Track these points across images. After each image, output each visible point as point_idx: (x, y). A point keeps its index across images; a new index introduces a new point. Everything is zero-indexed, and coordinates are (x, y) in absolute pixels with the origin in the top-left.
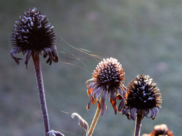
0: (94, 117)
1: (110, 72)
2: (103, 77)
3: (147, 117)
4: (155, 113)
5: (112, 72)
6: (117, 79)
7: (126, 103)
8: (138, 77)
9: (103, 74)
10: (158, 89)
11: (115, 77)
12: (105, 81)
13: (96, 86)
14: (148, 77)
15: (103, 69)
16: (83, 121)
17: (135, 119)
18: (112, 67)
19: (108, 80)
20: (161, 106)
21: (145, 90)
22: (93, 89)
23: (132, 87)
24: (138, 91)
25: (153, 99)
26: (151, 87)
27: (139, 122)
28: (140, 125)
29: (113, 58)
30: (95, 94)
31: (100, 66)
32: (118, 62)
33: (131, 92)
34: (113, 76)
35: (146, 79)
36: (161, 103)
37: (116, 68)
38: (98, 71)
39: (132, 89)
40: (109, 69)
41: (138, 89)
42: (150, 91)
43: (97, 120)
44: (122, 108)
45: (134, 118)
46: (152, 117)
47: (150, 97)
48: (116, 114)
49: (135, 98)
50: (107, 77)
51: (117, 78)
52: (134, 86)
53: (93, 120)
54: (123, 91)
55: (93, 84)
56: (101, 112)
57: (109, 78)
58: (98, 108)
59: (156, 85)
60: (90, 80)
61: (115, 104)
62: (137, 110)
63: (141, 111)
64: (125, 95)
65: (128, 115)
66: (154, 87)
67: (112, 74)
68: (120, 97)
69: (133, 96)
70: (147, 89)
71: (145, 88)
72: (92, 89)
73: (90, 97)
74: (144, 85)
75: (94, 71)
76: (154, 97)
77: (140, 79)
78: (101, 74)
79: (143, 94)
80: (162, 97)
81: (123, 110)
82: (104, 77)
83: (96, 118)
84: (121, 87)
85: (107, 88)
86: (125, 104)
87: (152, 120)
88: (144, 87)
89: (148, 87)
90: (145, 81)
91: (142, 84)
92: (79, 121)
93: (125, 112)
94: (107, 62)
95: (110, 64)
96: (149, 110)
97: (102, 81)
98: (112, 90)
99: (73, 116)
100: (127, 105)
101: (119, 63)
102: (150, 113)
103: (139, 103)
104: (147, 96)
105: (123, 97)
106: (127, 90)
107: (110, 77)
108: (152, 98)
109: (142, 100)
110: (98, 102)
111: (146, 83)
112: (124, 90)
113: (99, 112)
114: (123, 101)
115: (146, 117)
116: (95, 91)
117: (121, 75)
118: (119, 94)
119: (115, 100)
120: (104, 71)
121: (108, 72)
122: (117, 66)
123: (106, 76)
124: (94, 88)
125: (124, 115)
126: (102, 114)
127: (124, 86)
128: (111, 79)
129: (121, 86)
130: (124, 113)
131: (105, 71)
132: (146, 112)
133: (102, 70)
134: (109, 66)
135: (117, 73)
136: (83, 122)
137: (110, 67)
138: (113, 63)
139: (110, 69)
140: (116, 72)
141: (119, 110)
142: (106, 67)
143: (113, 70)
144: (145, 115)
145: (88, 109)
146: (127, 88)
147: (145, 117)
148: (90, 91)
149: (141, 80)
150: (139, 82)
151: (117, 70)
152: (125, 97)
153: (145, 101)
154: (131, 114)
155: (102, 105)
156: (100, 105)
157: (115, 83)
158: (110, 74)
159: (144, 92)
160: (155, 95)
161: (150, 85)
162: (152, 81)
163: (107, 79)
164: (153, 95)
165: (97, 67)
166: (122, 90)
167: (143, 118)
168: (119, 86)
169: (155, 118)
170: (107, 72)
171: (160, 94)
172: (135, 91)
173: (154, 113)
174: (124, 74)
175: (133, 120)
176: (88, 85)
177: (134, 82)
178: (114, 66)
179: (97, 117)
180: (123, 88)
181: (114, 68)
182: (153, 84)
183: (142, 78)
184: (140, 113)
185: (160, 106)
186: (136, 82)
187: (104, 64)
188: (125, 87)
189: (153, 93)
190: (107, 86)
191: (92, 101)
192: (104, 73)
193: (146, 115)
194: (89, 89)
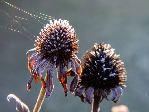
0: (38, 100)
1: (58, 38)
2: (48, 46)
3: (108, 100)
4: (118, 95)
5: (61, 38)
6: (69, 48)
7: (80, 81)
8: (95, 46)
9: (49, 40)
10: (122, 63)
11: (65, 45)
12: (51, 50)
13: (40, 57)
14: (109, 46)
15: (48, 34)
16: (23, 104)
17: (92, 102)
18: (61, 31)
19: (56, 49)
20: (126, 85)
21: (105, 63)
22: (36, 62)
23: (87, 60)
24: (96, 65)
25: (116, 76)
26: (113, 59)
27: (96, 106)
28: (97, 109)
29: (63, 20)
30: (38, 68)
31: (45, 30)
32: (70, 25)
33: (87, 66)
34: (63, 44)
35: (106, 50)
36: (126, 81)
37: (66, 33)
38: (43, 37)
39: (87, 62)
40: (57, 34)
41: (96, 62)
42: (112, 65)
43: (42, 104)
44: (75, 87)
45: (90, 101)
46: (114, 99)
47: (112, 73)
48: (66, 95)
49: (92, 74)
50: (55, 45)
51: (68, 46)
52: (90, 58)
53: (36, 104)
54: (77, 65)
55: (36, 55)
56: (46, 93)
57: (57, 46)
58: (42, 87)
59: (119, 56)
60: (33, 50)
61: (65, 82)
62: (95, 90)
63: (100, 91)
64: (79, 70)
65: (82, 97)
66: (117, 60)
67: (62, 40)
68: (72, 73)
69: (90, 71)
70: (108, 62)
71: (105, 60)
72: (34, 61)
73: (31, 72)
74: (103, 57)
75: (38, 37)
76: (117, 72)
77: (98, 49)
78: (46, 41)
79: (102, 68)
80: (126, 73)
81: (76, 90)
82: (51, 45)
83: (40, 101)
84: (73, 59)
85: (55, 60)
86: (78, 82)
87: (114, 103)
88: (103, 60)
89: (109, 59)
90: (105, 52)
91: (100, 55)
92: (17, 105)
93: (79, 93)
94: (55, 25)
95: (59, 27)
96: (111, 90)
97: (47, 51)
98: (61, 63)
99: (8, 98)
100: (81, 83)
101: (71, 27)
102: (112, 94)
103: (98, 81)
104: (108, 72)
105: (76, 73)
106: (81, 63)
107: (59, 44)
108: (114, 74)
109: (101, 76)
110: (43, 80)
111: (107, 55)
112: (78, 63)
113: (43, 93)
114: (75, 78)
115: (106, 99)
116: (38, 64)
117: (73, 43)
118: (71, 69)
119: (65, 76)
120: (50, 37)
121: (56, 38)
122: (68, 30)
123: (53, 43)
124: (37, 60)
125: (77, 97)
126: (47, 97)
127: (77, 58)
128: (60, 48)
129: (73, 57)
130: (77, 94)
131: (52, 36)
132: (106, 93)
133: (47, 36)
134: (57, 30)
135: (69, 39)
136: (22, 106)
137: (59, 32)
138: (63, 26)
139: (59, 34)
140: (67, 38)
141: (71, 90)
142: (53, 31)
143: (62, 35)
144: (105, 97)
145: (29, 88)
146: (82, 61)
147: (104, 99)
148: (32, 65)
149: (100, 50)
150: (97, 52)
151: (68, 36)
152: (79, 72)
153: (105, 79)
154: (87, 96)
155: (48, 83)
156: (44, 83)
157: (65, 54)
158: (58, 41)
159: (104, 65)
160: (118, 70)
161: (112, 57)
162: (114, 52)
163: (54, 48)
164: (116, 71)
165: (41, 32)
166: (74, 63)
167: (102, 100)
168: (71, 57)
169: (117, 101)
170: (54, 38)
171: (124, 68)
172: (92, 64)
173: (117, 93)
174: (77, 42)
175: (90, 103)
176: (29, 57)
177: (91, 52)
178: (64, 30)
179: (41, 99)
180: (76, 61)
181: (64, 33)
182: (115, 55)
183: (101, 48)
184: (98, 95)
185: (124, 84)
186: (93, 53)
187: (50, 28)
188: (79, 60)
189: (115, 67)
190: (54, 57)
191: (35, 78)
192: (51, 40)
193: (107, 97)
194: (30, 62)
